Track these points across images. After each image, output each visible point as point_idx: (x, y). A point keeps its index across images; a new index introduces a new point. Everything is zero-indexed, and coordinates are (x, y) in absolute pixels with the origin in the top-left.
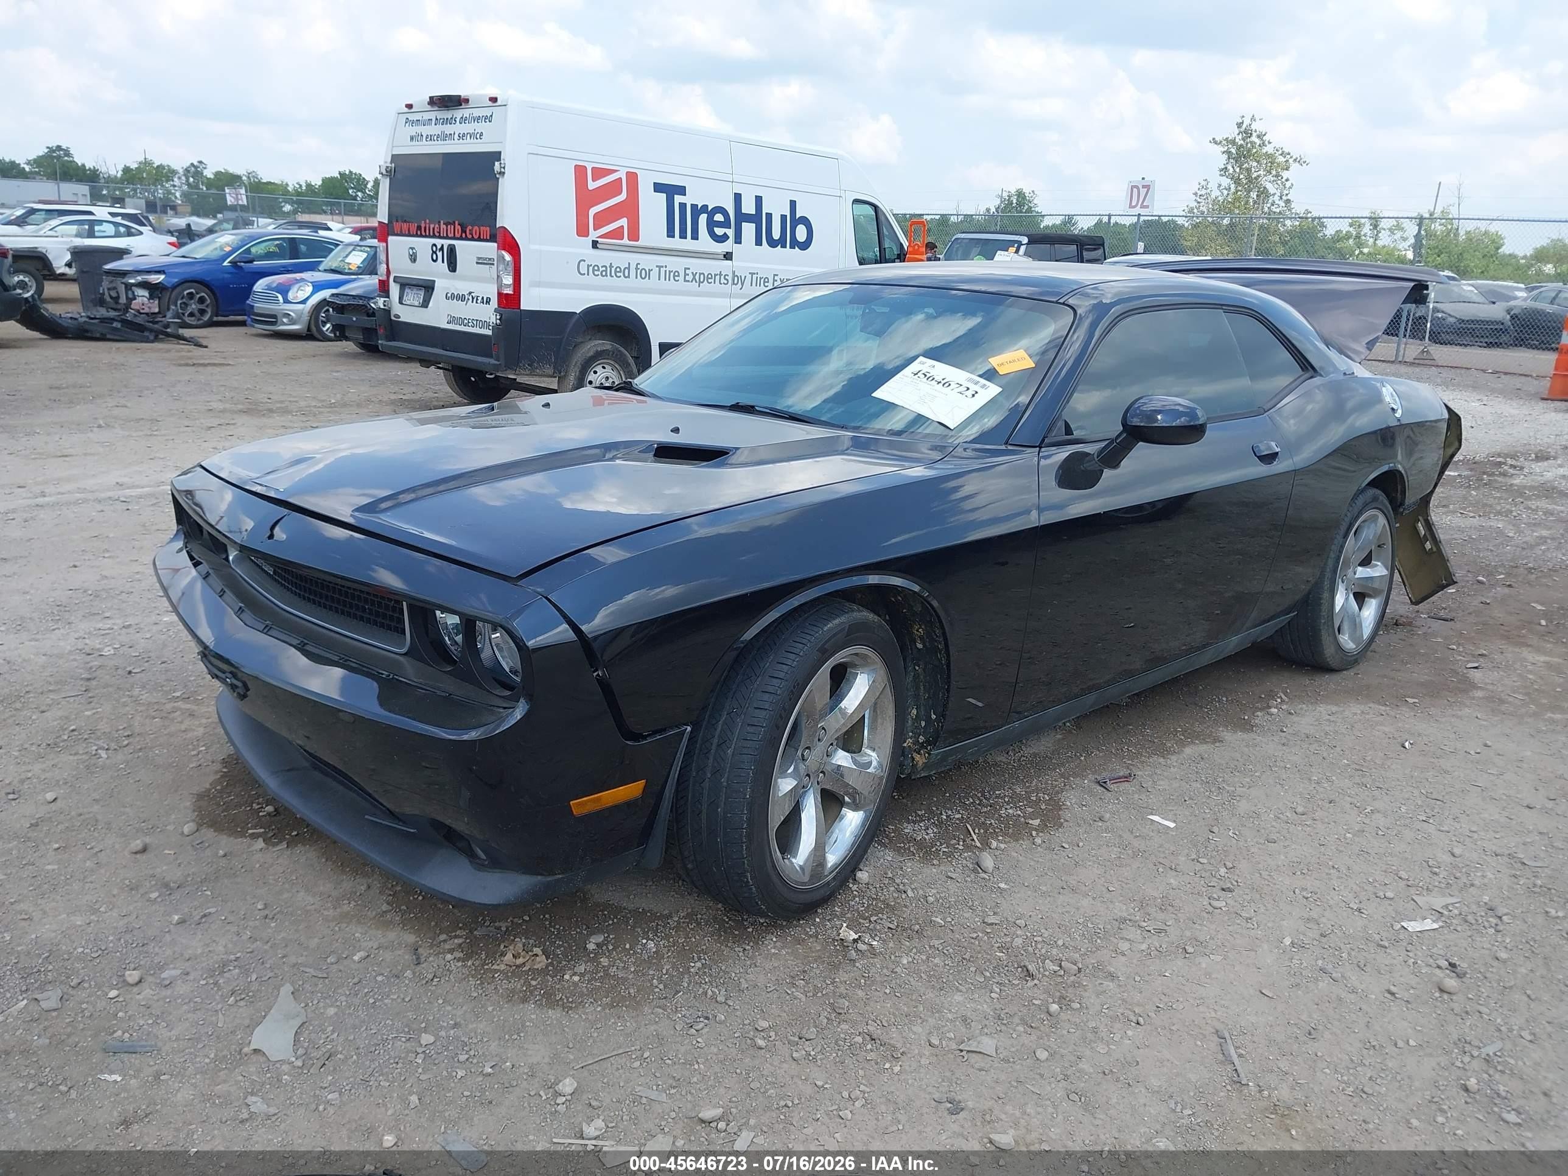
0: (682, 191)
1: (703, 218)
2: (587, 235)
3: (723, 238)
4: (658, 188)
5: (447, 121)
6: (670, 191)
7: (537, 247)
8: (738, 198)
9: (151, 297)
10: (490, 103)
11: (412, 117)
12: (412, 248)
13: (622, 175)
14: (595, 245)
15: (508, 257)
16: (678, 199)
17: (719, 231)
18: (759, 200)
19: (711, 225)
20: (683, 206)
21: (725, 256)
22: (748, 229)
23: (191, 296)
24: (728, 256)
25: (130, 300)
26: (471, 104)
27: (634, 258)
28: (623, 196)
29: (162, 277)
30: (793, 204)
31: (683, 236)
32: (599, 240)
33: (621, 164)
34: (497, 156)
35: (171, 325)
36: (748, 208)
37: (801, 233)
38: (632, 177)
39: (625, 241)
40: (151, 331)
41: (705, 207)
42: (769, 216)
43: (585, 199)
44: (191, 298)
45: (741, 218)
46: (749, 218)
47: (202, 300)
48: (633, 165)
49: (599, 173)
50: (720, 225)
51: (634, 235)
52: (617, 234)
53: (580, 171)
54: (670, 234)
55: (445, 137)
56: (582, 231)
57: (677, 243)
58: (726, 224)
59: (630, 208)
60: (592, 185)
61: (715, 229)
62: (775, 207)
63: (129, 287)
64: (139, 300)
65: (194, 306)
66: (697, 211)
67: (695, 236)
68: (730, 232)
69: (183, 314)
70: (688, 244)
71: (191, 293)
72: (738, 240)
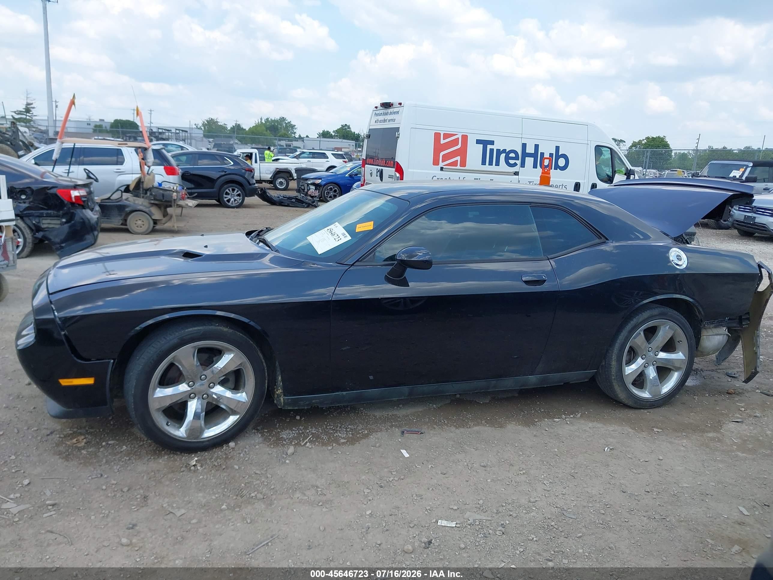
0: (492, 143)
1: (503, 156)
2: (438, 165)
3: (515, 165)
4: (478, 142)
5: (386, 114)
6: (485, 143)
7: (412, 170)
8: (524, 146)
9: (316, 189)
10: (399, 106)
11: (377, 112)
12: (371, 170)
13: (459, 136)
14: (442, 169)
15: (398, 175)
16: (489, 147)
17: (512, 162)
18: (537, 146)
19: (507, 159)
20: (492, 150)
21: (514, 173)
22: (529, 161)
23: (331, 189)
24: (516, 174)
25: (308, 190)
26: (394, 106)
27: (462, 175)
28: (459, 146)
29: (320, 181)
30: (557, 148)
31: (491, 164)
32: (444, 167)
33: (459, 131)
34: (397, 129)
35: (316, 201)
36: (530, 150)
37: (562, 162)
38: (465, 138)
39: (458, 167)
40: (306, 203)
41: (504, 151)
42: (542, 154)
43: (438, 148)
44: (331, 190)
45: (525, 154)
46: (530, 155)
47: (335, 191)
48: (465, 131)
49: (446, 136)
50: (512, 158)
51: (463, 164)
52: (455, 164)
53: (437, 136)
54: (484, 163)
55: (385, 121)
56: (436, 162)
57: (487, 167)
58: (517, 158)
59: (463, 152)
60: (443, 142)
61: (509, 161)
62: (547, 149)
63: (308, 185)
64: (311, 190)
65: (332, 193)
66: (499, 152)
67: (497, 164)
68: (519, 162)
69: (327, 197)
70: (494, 168)
71: (331, 188)
72: (523, 165)
